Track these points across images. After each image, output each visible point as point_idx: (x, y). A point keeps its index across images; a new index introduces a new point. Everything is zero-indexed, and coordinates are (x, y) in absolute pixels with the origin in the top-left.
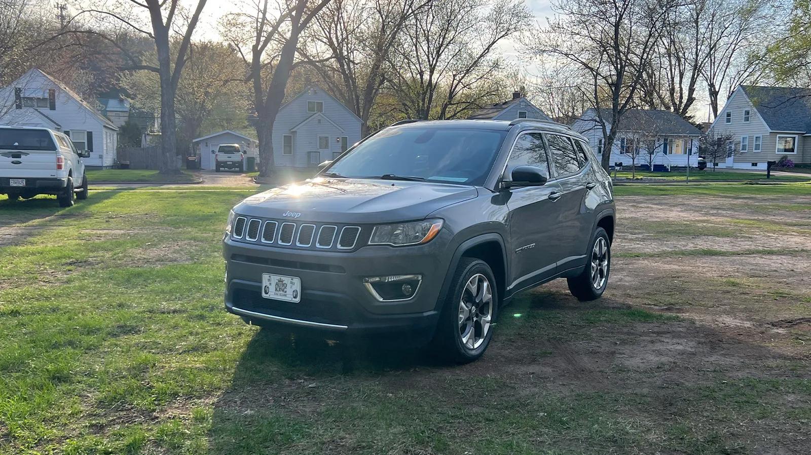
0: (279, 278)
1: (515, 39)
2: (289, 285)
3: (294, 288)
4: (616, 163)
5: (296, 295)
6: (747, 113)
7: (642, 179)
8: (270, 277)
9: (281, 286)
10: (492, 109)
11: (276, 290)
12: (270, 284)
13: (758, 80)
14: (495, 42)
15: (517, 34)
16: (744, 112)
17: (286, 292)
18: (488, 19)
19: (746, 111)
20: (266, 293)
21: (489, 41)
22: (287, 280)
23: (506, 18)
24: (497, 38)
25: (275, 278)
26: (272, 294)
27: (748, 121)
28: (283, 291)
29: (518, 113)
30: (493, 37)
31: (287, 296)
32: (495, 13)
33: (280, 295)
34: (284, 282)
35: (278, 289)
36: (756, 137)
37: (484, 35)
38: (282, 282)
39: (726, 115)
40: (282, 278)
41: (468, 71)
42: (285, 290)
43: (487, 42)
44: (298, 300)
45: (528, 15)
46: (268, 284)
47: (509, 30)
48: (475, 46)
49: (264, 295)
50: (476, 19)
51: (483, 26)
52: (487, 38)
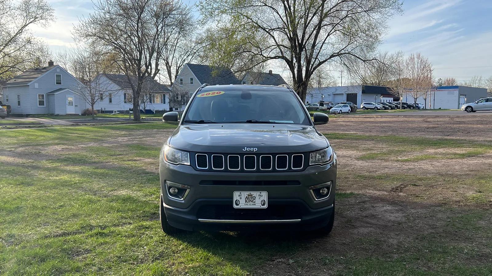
0: (249, 193)
1: (42, 25)
2: (257, 198)
3: (262, 199)
4: (130, 109)
5: (264, 204)
6: (192, 79)
7: (145, 118)
8: (240, 193)
9: (250, 199)
10: (33, 72)
11: (246, 201)
12: (241, 198)
13: (191, 60)
14: (27, 25)
15: (43, 21)
16: (190, 79)
17: (255, 202)
18: (19, 8)
19: (191, 78)
20: (237, 204)
21: (21, 24)
22: (255, 194)
23: (33, 9)
24: (28, 23)
25: (245, 194)
26: (243, 205)
27: (192, 84)
28: (252, 201)
29: (55, 75)
30: (24, 21)
31: (256, 205)
32: (24, 5)
33: (250, 205)
34: (253, 196)
35: (248, 201)
36: (191, 94)
37: (18, 19)
38: (252, 195)
39: (180, 80)
40: (251, 193)
41: (6, 45)
42: (254, 201)
43: (20, 25)
44: (266, 206)
45: (50, 9)
46: (238, 198)
47: (36, 18)
48: (10, 26)
49: (235, 206)
50: (10, 7)
51: (16, 13)
52: (20, 22)
